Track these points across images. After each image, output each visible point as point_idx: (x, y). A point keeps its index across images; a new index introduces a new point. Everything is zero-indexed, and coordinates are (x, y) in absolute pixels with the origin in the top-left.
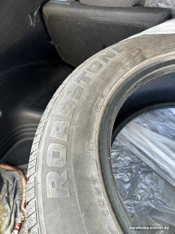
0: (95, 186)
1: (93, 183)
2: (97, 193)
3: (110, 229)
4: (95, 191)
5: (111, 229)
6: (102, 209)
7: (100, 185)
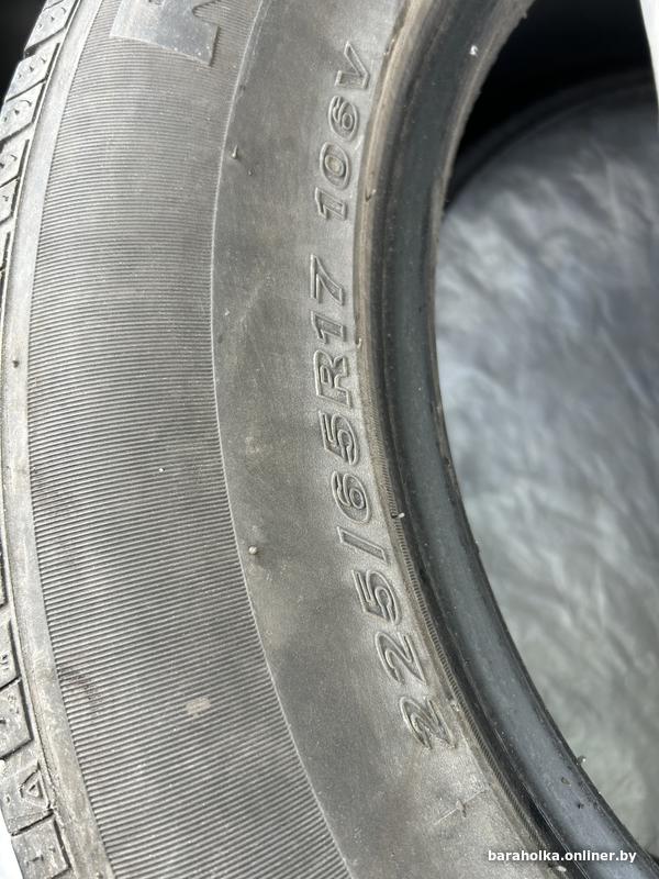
0: (342, 93)
1: (343, 76)
2: (337, 121)
3: (320, 267)
4: (331, 110)
5: (328, 274)
6: (329, 187)
7: (371, 100)
